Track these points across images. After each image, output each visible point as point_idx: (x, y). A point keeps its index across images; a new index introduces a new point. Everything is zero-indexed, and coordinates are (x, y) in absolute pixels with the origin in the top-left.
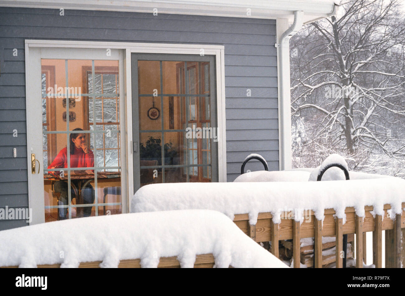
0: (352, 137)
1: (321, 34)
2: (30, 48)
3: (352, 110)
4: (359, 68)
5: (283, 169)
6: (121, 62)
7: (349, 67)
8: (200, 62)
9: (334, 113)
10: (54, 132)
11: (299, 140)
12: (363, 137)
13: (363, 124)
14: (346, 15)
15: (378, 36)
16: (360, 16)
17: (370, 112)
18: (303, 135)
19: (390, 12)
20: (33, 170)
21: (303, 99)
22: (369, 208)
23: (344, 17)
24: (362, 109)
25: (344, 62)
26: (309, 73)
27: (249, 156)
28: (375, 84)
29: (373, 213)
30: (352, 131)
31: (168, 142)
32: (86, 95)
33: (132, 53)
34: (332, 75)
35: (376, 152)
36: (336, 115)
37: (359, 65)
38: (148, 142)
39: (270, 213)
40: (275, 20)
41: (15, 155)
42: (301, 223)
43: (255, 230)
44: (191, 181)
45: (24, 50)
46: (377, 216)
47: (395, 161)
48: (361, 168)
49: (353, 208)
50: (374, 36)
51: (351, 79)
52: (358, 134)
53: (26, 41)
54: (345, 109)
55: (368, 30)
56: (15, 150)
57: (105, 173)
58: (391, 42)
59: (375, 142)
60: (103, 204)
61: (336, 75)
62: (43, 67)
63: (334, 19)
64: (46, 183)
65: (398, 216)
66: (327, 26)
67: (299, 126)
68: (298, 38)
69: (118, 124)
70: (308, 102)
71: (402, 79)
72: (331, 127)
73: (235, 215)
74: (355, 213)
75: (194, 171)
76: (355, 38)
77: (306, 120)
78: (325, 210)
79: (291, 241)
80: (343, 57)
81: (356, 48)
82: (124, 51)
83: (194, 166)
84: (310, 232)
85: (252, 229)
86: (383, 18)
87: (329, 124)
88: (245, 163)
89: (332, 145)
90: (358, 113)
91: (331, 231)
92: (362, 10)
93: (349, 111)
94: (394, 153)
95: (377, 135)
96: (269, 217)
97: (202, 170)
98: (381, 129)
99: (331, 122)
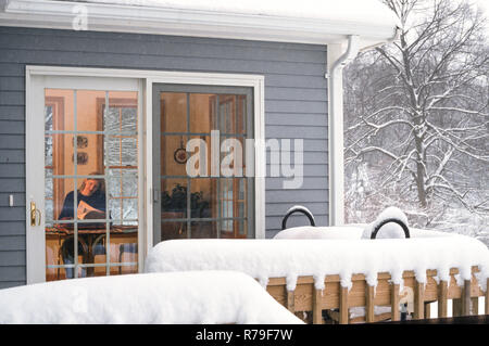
0: (425, 187)
1: (389, 62)
2: (32, 75)
3: (425, 154)
4: (434, 104)
5: (333, 225)
6: (140, 94)
7: (422, 103)
8: (237, 95)
9: (403, 158)
10: (62, 176)
11: (361, 190)
12: (439, 187)
13: (438, 172)
14: (418, 40)
15: (457, 65)
16: (436, 41)
17: (447, 157)
18: (366, 185)
19: (472, 37)
20: (33, 221)
21: (366, 141)
22: (432, 273)
23: (416, 42)
24: (438, 153)
25: (416, 96)
26: (375, 109)
27: (292, 209)
28: (454, 124)
29: (437, 278)
30: (425, 179)
31: (198, 190)
32: (101, 132)
33: (154, 84)
34: (402, 112)
35: (455, 205)
36: (406, 160)
37: (434, 100)
38: (175, 190)
39: (311, 277)
40: (326, 46)
41: (11, 204)
42: (349, 289)
43: (294, 297)
44: (221, 238)
45: (25, 77)
46: (441, 281)
47: (477, 217)
48: (435, 226)
49: (412, 272)
50: (453, 65)
51: (424, 117)
52: (432, 184)
53: (27, 67)
54: (417, 153)
55: (446, 58)
56: (11, 197)
57: (121, 227)
58: (474, 73)
59: (452, 194)
60: (119, 264)
61: (406, 112)
62: (47, 99)
63: (404, 44)
64: (49, 237)
65: (467, 283)
66: (395, 53)
67: (361, 173)
68: (361, 67)
69: (136, 167)
70: (372, 144)
71: (487, 118)
72: (400, 175)
73: (270, 279)
74: (414, 278)
75: (228, 226)
76: (430, 68)
77: (370, 166)
78: (379, 274)
79: (338, 310)
80: (415, 90)
81: (430, 80)
82: (144, 80)
83: (228, 219)
84: (360, 300)
85: (290, 295)
86: (463, 44)
87: (398, 171)
88: (287, 217)
89: (401, 196)
90: (432, 158)
91: (385, 300)
92: (439, 33)
93: (421, 156)
94: (475, 207)
95: (455, 185)
96: (311, 282)
97: (238, 223)
98: (461, 178)
99: (400, 169)
